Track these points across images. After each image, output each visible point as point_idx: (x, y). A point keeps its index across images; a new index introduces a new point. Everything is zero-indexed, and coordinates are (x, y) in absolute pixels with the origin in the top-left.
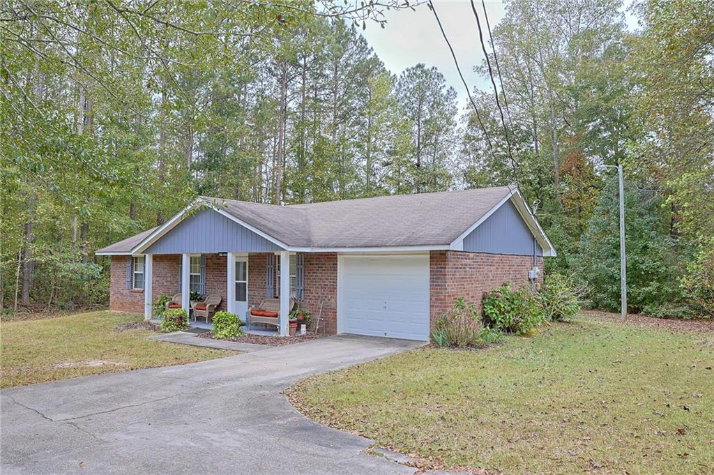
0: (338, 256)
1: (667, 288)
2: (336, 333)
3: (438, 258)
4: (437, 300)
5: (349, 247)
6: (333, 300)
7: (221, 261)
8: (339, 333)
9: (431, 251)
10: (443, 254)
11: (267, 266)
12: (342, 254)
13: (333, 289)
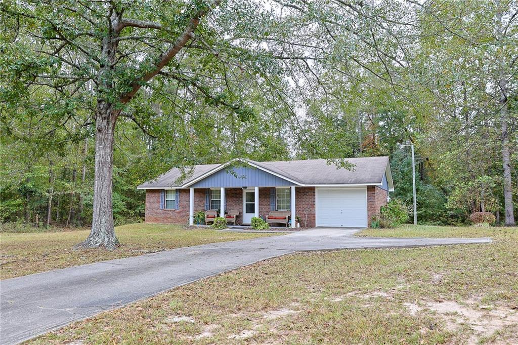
0: (316, 189)
1: (429, 212)
2: (315, 226)
3: (371, 189)
4: (371, 208)
5: (328, 184)
6: (313, 210)
7: (238, 192)
8: (316, 226)
9: (367, 186)
10: (374, 187)
11: (271, 194)
12: (318, 187)
13: (313, 205)
